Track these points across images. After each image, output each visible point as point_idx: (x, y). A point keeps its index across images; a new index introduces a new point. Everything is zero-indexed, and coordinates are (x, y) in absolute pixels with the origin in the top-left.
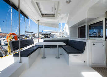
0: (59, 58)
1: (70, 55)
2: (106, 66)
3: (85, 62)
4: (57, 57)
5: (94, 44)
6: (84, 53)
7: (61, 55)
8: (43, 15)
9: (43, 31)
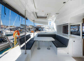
0: (49, 49)
1: (58, 48)
2: (82, 56)
3: (68, 53)
4: (48, 48)
5: (74, 41)
6: (67, 47)
7: (51, 46)
8: (38, 17)
9: (35, 25)
